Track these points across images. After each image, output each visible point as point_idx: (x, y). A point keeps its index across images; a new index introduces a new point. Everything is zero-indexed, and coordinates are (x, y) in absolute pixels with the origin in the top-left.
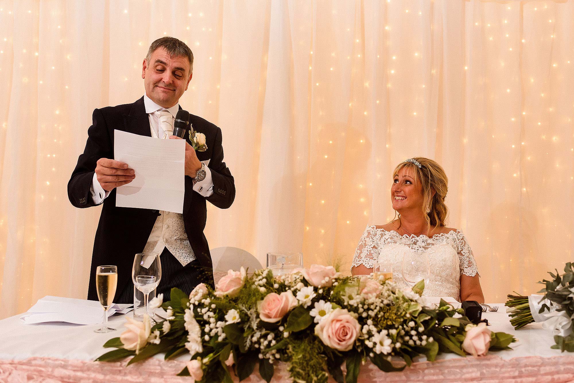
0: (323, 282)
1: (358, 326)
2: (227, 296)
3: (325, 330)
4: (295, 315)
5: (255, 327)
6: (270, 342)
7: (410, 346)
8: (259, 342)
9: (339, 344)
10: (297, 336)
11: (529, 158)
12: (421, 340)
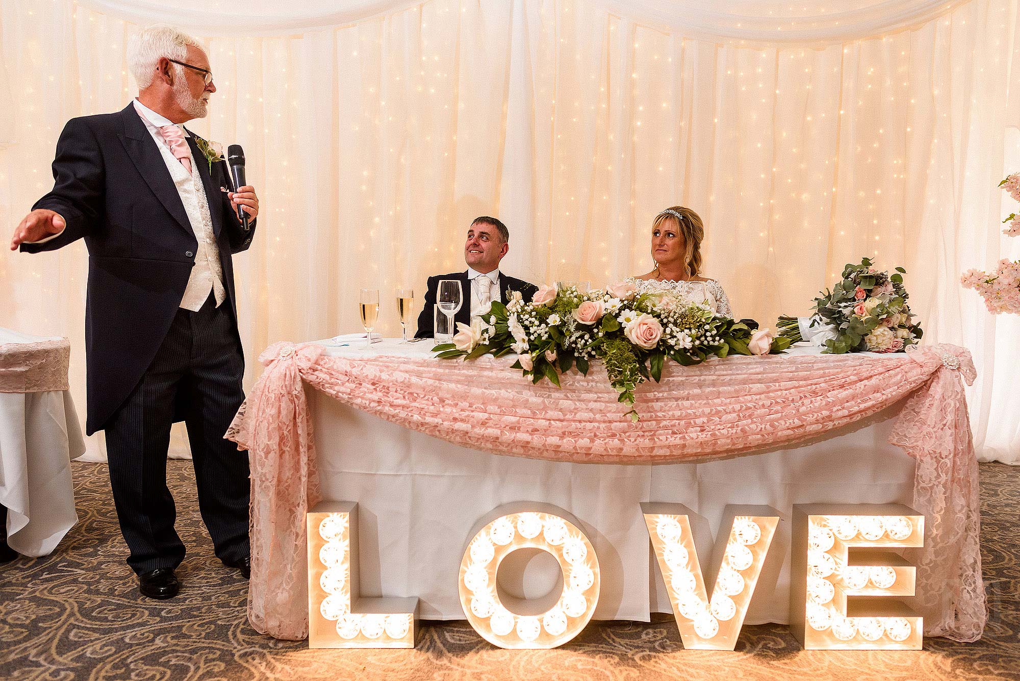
0: (628, 294)
1: (662, 329)
2: (545, 305)
3: (633, 332)
4: (607, 319)
5: (572, 330)
6: (587, 341)
7: (705, 346)
8: (575, 342)
9: (645, 342)
10: (609, 336)
11: (777, 217)
12: (714, 340)
